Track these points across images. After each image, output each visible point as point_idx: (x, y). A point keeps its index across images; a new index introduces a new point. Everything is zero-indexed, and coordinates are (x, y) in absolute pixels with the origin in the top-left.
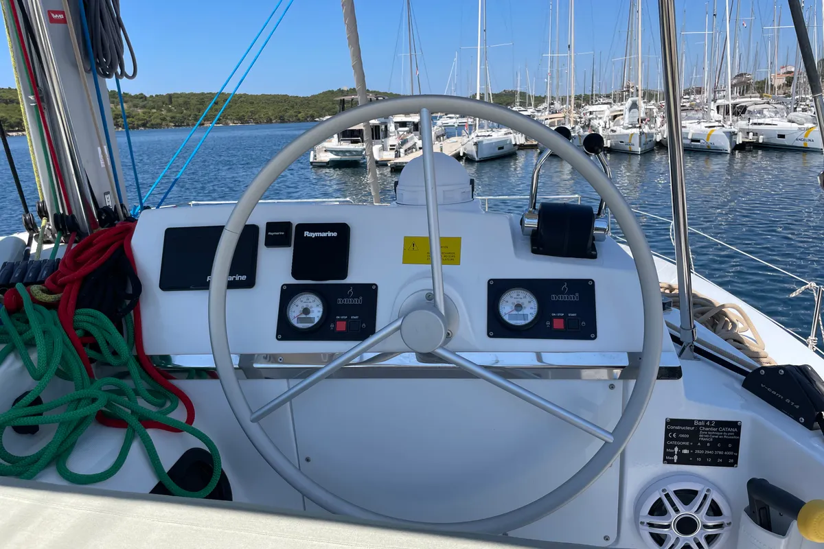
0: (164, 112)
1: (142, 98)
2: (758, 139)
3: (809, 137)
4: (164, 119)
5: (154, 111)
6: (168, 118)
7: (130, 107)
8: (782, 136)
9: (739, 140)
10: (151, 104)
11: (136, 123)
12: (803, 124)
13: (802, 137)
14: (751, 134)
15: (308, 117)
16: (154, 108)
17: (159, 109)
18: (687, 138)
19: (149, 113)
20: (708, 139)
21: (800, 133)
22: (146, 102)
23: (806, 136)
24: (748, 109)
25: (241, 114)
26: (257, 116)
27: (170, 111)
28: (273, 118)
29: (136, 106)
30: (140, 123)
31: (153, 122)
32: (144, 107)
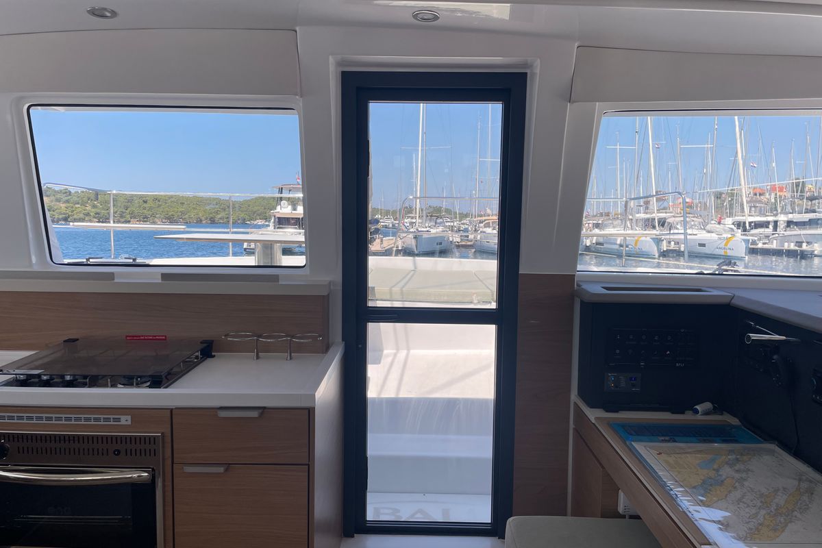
0: (89, 208)
1: (66, 193)
2: (680, 248)
3: (728, 246)
4: (88, 214)
5: (77, 206)
6: (92, 214)
7: (52, 201)
8: (703, 245)
9: (664, 247)
10: (75, 199)
11: (56, 216)
12: (721, 235)
13: (722, 245)
14: (672, 243)
15: (239, 219)
16: (78, 203)
17: (84, 204)
18: (616, 244)
19: (72, 207)
20: (636, 244)
21: (720, 242)
22: (69, 197)
23: (726, 245)
24: (667, 221)
25: (170, 214)
26: (187, 216)
27: (94, 206)
28: (203, 219)
29: (58, 200)
30: (61, 217)
31: (75, 216)
32: (67, 201)
